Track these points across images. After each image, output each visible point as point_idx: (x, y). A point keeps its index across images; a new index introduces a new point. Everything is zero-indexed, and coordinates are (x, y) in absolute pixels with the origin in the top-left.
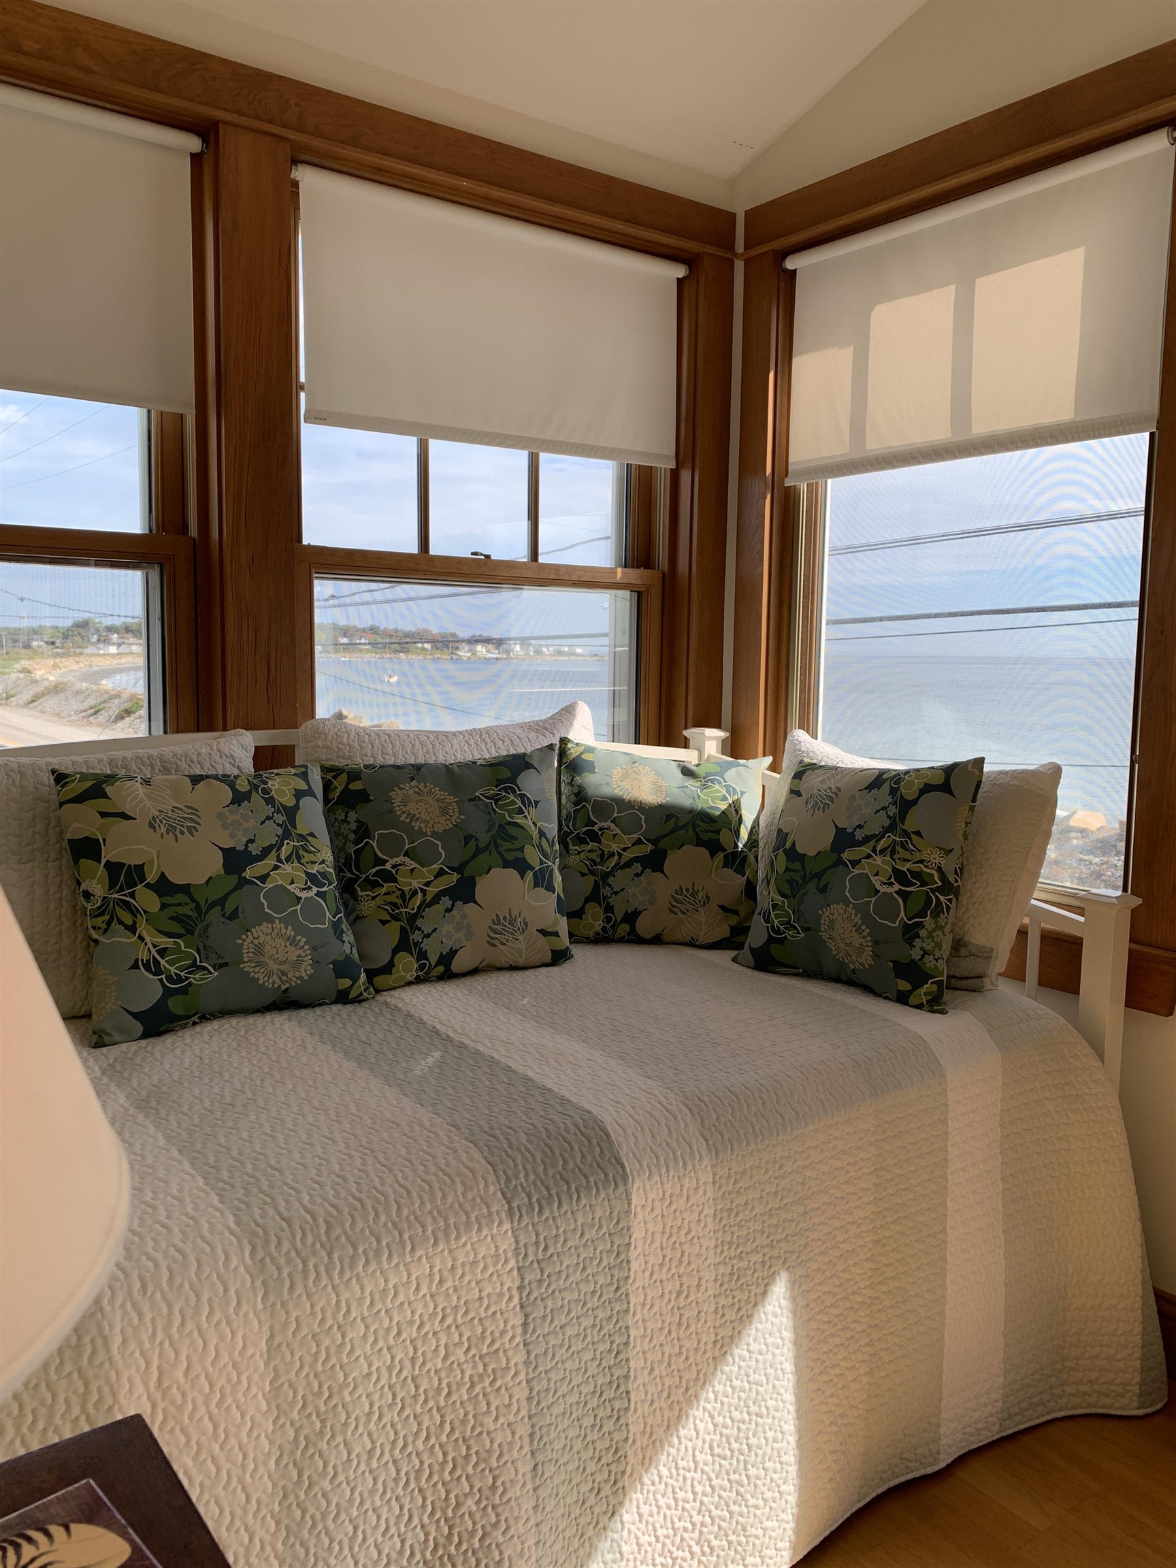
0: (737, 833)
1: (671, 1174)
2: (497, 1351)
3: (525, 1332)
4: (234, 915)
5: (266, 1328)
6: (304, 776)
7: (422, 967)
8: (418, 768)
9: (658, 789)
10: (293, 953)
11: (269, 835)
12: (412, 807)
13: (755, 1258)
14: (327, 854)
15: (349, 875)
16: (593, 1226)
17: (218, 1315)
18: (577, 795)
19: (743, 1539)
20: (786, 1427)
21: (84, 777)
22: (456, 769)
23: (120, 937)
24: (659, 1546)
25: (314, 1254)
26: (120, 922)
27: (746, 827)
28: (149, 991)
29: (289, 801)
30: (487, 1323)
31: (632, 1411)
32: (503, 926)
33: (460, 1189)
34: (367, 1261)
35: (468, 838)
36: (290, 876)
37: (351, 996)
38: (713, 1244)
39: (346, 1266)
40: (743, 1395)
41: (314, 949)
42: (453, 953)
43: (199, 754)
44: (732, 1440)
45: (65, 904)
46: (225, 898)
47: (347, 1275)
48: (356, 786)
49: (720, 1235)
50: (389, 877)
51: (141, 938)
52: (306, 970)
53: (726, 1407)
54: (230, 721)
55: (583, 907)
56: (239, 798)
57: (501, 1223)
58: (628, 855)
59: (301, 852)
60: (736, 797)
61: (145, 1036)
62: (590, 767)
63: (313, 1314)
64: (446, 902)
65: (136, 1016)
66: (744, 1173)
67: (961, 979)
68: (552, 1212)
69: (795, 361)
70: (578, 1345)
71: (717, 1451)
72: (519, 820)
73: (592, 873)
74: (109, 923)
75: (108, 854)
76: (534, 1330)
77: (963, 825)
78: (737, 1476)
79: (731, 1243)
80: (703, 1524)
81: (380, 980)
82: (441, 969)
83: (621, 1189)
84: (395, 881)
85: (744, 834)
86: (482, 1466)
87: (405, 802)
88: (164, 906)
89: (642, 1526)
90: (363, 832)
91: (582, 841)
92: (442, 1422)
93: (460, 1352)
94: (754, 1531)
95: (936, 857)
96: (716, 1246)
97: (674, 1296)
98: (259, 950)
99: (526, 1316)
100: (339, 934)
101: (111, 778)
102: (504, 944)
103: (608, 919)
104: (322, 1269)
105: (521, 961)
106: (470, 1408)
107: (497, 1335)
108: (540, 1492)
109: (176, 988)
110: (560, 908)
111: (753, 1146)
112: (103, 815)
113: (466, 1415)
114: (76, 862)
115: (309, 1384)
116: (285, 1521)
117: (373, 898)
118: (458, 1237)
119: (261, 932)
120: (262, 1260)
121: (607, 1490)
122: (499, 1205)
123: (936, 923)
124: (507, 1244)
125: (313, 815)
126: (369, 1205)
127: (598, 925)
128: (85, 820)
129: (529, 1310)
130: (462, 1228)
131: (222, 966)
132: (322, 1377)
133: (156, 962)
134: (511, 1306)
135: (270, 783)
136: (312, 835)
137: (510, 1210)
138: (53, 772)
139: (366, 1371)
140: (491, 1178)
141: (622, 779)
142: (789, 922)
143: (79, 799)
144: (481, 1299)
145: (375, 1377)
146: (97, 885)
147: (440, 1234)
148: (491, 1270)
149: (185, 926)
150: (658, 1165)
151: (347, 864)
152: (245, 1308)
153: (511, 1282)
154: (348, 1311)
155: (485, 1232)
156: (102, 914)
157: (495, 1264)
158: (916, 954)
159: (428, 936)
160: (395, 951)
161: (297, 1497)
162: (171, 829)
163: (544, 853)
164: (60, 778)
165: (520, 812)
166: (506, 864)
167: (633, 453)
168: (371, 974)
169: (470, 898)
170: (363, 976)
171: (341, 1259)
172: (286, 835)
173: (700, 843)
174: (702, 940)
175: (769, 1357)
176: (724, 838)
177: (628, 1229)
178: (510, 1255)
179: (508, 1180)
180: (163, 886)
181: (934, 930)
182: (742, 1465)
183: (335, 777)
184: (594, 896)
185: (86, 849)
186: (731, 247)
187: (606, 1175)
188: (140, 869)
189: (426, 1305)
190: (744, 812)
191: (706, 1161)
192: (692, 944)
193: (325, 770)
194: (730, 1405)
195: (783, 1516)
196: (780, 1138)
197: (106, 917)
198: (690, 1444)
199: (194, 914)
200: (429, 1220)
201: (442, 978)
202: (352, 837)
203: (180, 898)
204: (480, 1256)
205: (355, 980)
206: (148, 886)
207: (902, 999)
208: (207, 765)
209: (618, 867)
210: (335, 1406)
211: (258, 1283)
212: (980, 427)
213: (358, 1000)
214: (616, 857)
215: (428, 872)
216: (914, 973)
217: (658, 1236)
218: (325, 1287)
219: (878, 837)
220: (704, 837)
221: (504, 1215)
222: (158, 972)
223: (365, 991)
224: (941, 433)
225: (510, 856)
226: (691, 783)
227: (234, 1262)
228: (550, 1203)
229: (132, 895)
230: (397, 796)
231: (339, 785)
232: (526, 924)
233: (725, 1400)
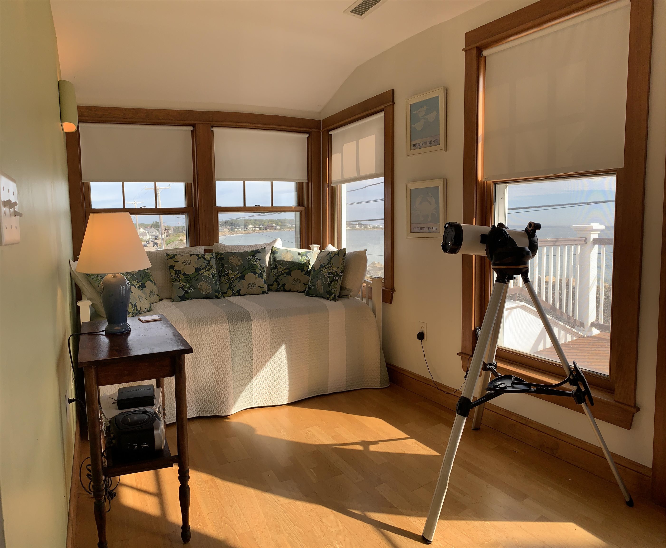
0: (308, 267)
1: (261, 321)
2: (226, 344)
3: (231, 342)
4: (197, 280)
5: (189, 332)
6: (212, 254)
7: (233, 293)
8: (235, 253)
9: (291, 257)
10: (208, 288)
11: (204, 265)
12: (232, 261)
13: (279, 340)
14: (215, 270)
15: (220, 274)
16: (244, 327)
17: (182, 329)
18: (274, 259)
19: (278, 394)
20: (286, 374)
21: (171, 255)
22: (243, 253)
23: (177, 283)
24: (261, 391)
25: (197, 323)
26: (177, 280)
27: (311, 266)
28: (182, 293)
29: (209, 259)
30: (224, 339)
31: (254, 363)
32: (251, 285)
33: (220, 318)
34: (205, 325)
35: (244, 267)
36: (208, 273)
37: (218, 297)
38: (270, 335)
39: (202, 325)
40: (277, 366)
41: (212, 287)
42: (240, 290)
43: (193, 251)
44: (275, 374)
45: (168, 278)
46: (195, 277)
47: (202, 327)
48: (222, 256)
49: (271, 334)
50: (227, 274)
51: (180, 283)
52: (210, 291)
53: (273, 367)
54: (201, 244)
55: (273, 283)
56: (199, 258)
57: (227, 324)
58: (283, 272)
59: (210, 269)
60: (309, 259)
61: (181, 301)
62: (277, 253)
63: (196, 331)
64: (238, 280)
65: (179, 297)
66: (277, 323)
67: (345, 296)
68: (236, 323)
69: (332, 156)
70: (242, 348)
71: (272, 375)
72: (255, 263)
73: (275, 276)
74: (175, 281)
75: (175, 268)
76: (232, 343)
77: (341, 262)
78: (276, 381)
79: (274, 336)
80: (269, 389)
81: (225, 295)
82: (238, 293)
83: (250, 322)
84: (228, 275)
85: (310, 267)
86: (223, 363)
87: (231, 260)
88: (184, 278)
89: (257, 386)
90: (223, 265)
91: (274, 269)
92: (217, 354)
93: (219, 344)
94: (280, 393)
95: (335, 269)
96: (270, 336)
97: (262, 344)
98: (201, 286)
99: (231, 340)
100: (216, 285)
101: (176, 255)
102: (251, 289)
103: (279, 286)
104: (198, 325)
105: (255, 293)
106: (221, 353)
107: (226, 342)
108: (234, 371)
109: (186, 293)
110: (265, 282)
111: (278, 319)
112: (174, 261)
113: (220, 354)
114: (170, 270)
115: (196, 343)
116: (193, 363)
117: (224, 279)
118: (219, 324)
119: (202, 283)
120: (189, 322)
121: (249, 377)
122: (227, 321)
123: (335, 283)
124: (228, 327)
125: (213, 262)
126: (207, 318)
127: (276, 287)
128: (171, 262)
129: (231, 339)
130: (220, 323)
131: (194, 289)
132: (198, 342)
133: (183, 288)
134: (228, 338)
135: (205, 256)
136: (213, 266)
137: (229, 322)
138: (166, 254)
139: (205, 343)
140: (226, 316)
141: (284, 255)
142: (312, 285)
143: (170, 258)
144: (223, 335)
145: (207, 344)
146: (173, 274)
147: (216, 323)
148: (225, 331)
149: (188, 281)
150: (258, 319)
151: (220, 272)
152: (186, 328)
153: (229, 333)
154: (202, 332)
155: (224, 324)
156: (174, 279)
157: (226, 330)
158: (330, 289)
159: (234, 286)
160: (228, 289)
161: (195, 360)
162: (186, 264)
163: (261, 270)
164: (167, 255)
165: (256, 262)
166: (252, 272)
167: (299, 179)
168: (223, 294)
169: (243, 279)
170: (221, 293)
171: (201, 324)
172: (208, 265)
173: (299, 269)
174: (299, 291)
175: (282, 359)
176: (305, 268)
177: (252, 329)
178: (228, 329)
179: (229, 317)
180: (184, 274)
181: (334, 284)
182: (277, 379)
183: (218, 255)
184: (275, 281)
185: (171, 267)
186: (320, 129)
187: (247, 319)
188: (180, 271)
189: (214, 334)
190: (310, 263)
191: (268, 320)
192: (298, 292)
193: (216, 253)
194: (274, 367)
195: (286, 391)
196: (285, 318)
197: (175, 280)
198: (266, 373)
199: (190, 279)
200: (215, 321)
201: (238, 296)
202: (221, 266)
203: (187, 276)
204: (223, 328)
205: (219, 294)
206: (182, 274)
207: (328, 299)
208: (194, 253)
209: (281, 274)
210: (200, 347)
211: (188, 325)
212: (362, 174)
213: (219, 298)
214: (281, 272)
215: (235, 274)
216: (330, 293)
217: (258, 332)
218: (198, 328)
219: (326, 265)
220: (300, 268)
221: (227, 322)
222: (183, 289)
223: (221, 296)
224: (355, 175)
225: (253, 271)
226: (299, 256)
227: (185, 322)
228: (236, 322)
229: (179, 276)
230: (230, 258)
231: (219, 256)
232: (256, 285)
233: (273, 366)
